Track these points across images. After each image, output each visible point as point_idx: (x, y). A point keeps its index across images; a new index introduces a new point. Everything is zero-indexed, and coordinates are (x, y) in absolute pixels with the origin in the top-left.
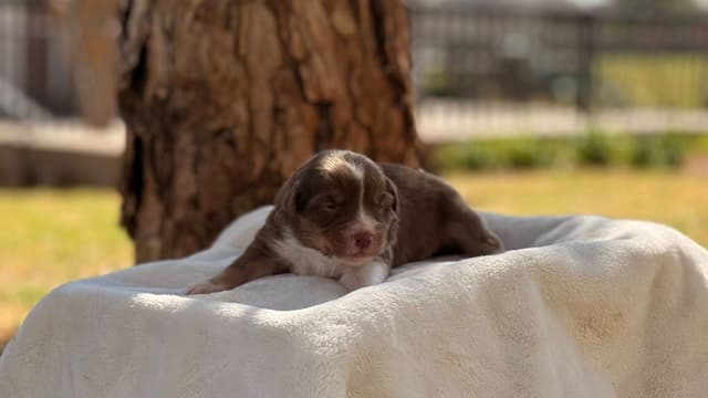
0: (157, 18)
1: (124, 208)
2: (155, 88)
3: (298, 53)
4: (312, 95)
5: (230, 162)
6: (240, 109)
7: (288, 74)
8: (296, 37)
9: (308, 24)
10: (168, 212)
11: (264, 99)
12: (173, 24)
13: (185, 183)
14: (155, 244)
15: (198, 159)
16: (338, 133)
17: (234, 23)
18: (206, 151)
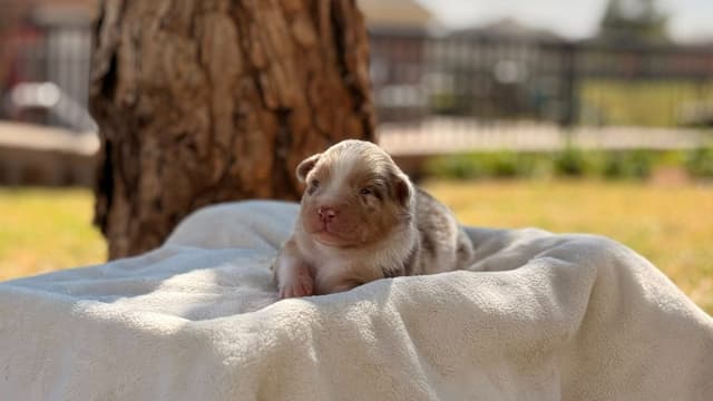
0: (126, 27)
1: (97, 207)
2: (124, 94)
3: (258, 60)
4: (271, 103)
5: (191, 165)
6: (202, 115)
7: (248, 82)
8: (257, 46)
9: (269, 34)
10: (134, 213)
11: (225, 105)
12: (141, 32)
13: (150, 184)
14: (123, 243)
15: (162, 161)
16: (297, 139)
17: (197, 33)
18: (169, 155)
